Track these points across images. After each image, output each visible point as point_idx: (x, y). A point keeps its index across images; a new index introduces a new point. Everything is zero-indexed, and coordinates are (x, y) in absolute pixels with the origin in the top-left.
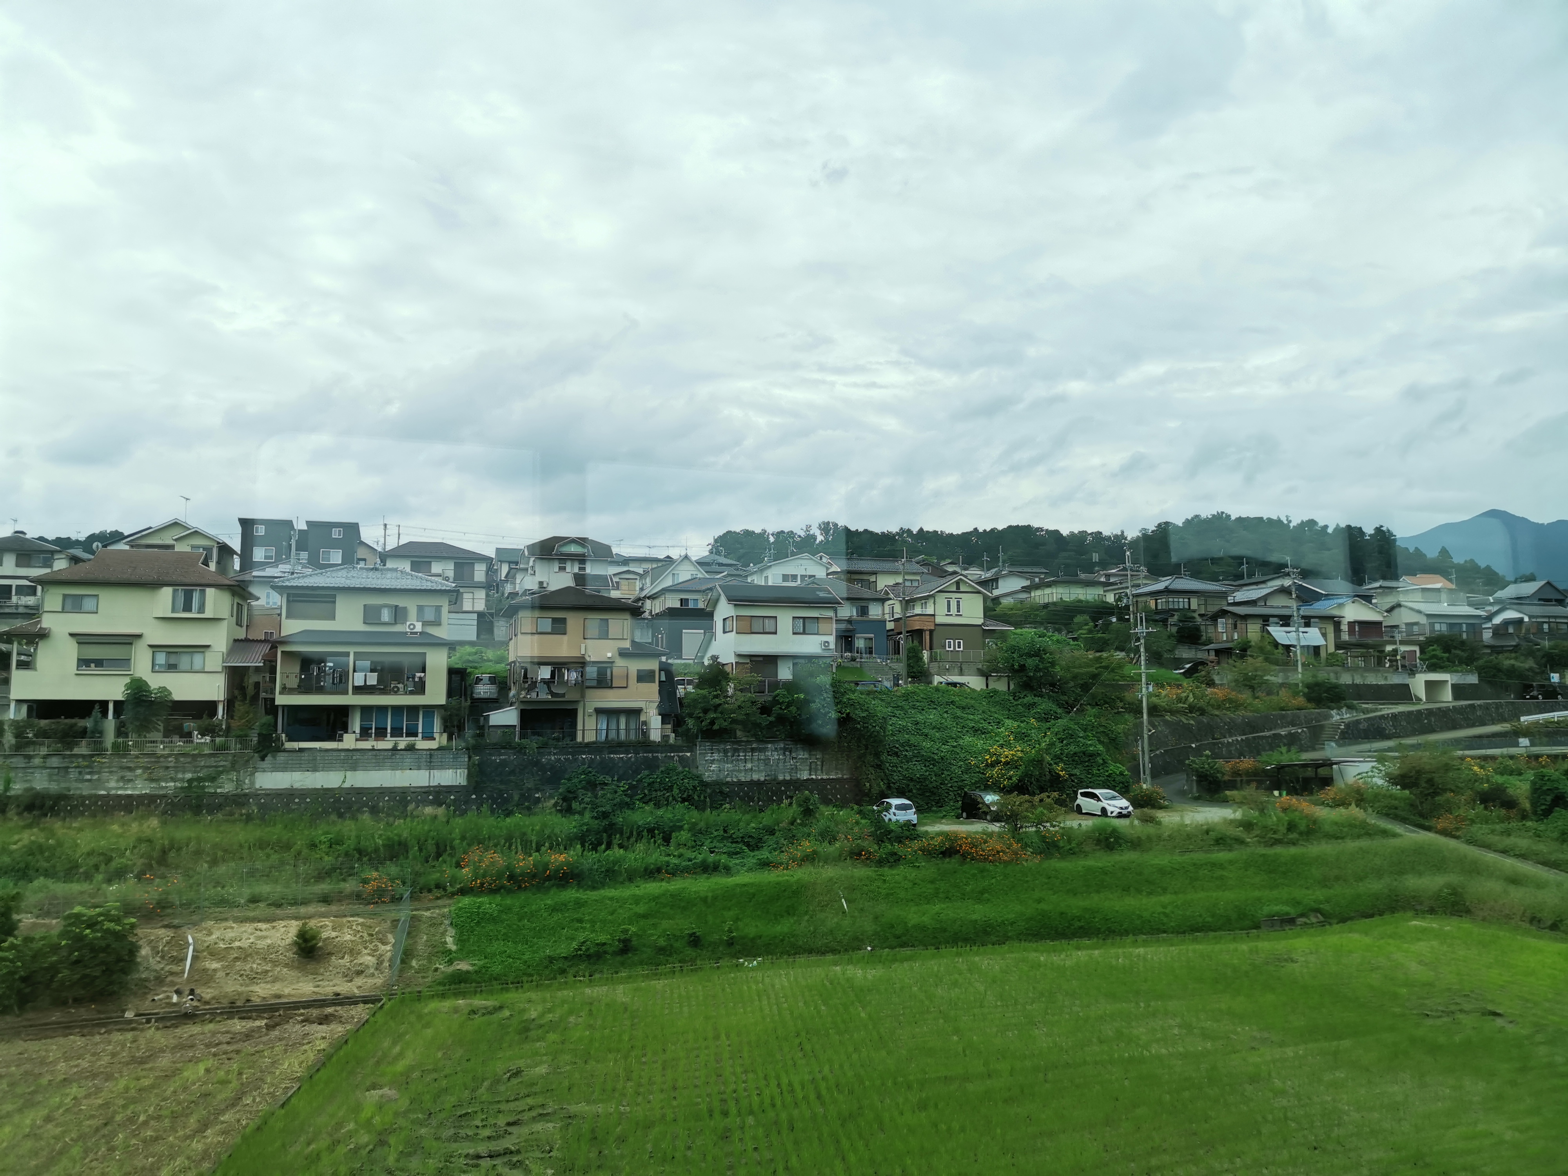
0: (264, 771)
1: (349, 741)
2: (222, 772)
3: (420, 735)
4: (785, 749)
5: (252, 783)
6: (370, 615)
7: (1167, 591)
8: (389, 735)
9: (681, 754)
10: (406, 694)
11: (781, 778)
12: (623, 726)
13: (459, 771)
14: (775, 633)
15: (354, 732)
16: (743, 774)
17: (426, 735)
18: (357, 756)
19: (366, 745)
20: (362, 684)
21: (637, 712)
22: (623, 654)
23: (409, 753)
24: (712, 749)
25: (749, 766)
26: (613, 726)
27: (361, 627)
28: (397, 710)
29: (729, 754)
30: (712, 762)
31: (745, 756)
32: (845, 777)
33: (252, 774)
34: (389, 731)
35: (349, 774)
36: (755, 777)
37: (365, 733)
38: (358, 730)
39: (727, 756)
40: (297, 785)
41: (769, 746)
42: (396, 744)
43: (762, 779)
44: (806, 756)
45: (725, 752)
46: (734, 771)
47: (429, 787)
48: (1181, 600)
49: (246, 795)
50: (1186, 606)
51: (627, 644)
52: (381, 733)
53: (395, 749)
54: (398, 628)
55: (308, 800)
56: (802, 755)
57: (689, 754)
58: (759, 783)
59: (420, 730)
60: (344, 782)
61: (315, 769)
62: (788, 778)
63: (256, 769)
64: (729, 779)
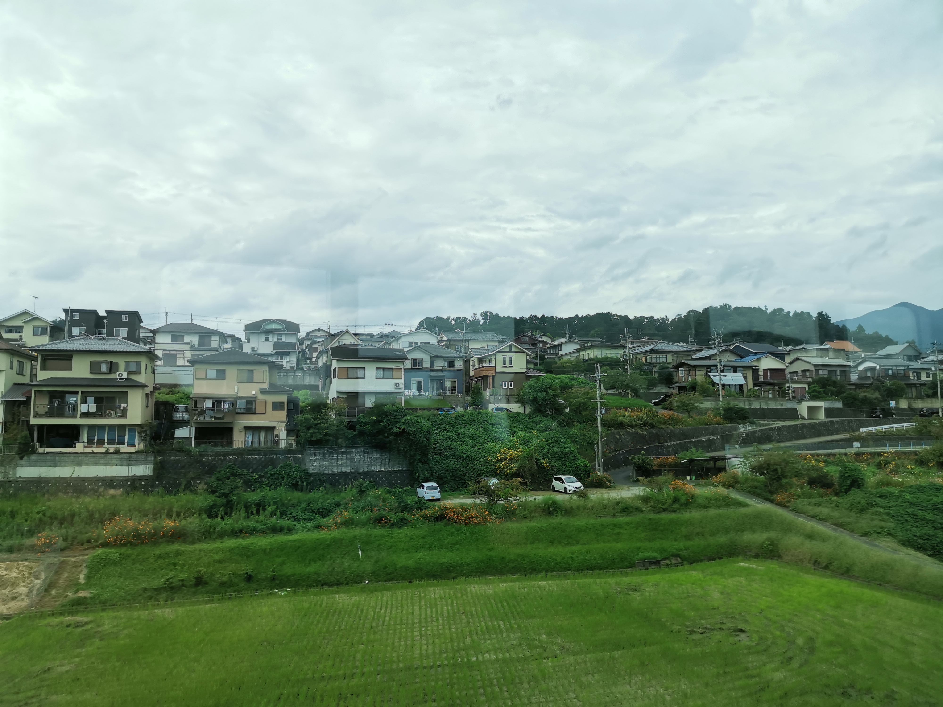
0: (22, 466)
1: (79, 447)
3: (126, 444)
4: (364, 452)
5: (15, 474)
6: (94, 368)
7: (652, 351)
8: (106, 444)
9: (295, 456)
10: (116, 417)
11: (361, 470)
12: (262, 438)
13: (147, 466)
14: (364, 378)
15: (84, 442)
16: (336, 468)
17: (129, 444)
18: (82, 457)
19: (89, 450)
20: (86, 411)
21: (272, 429)
22: (263, 392)
23: (116, 455)
24: (315, 453)
25: (340, 463)
26: (256, 438)
27: (89, 376)
28: (111, 428)
29: (327, 456)
30: (315, 460)
31: (337, 457)
32: (404, 469)
33: (14, 468)
34: (106, 441)
35: (76, 468)
36: (344, 470)
37: (90, 442)
38: (86, 441)
39: (325, 457)
40: (43, 475)
41: (354, 450)
42: (108, 449)
43: (349, 471)
44: (379, 456)
45: (324, 454)
46: (329, 466)
47: (128, 476)
48: (661, 356)
49: (10, 481)
50: (665, 360)
51: (266, 386)
52: (101, 443)
53: (107, 452)
54: (112, 376)
55: (50, 485)
56: (376, 455)
57: (300, 456)
58: (346, 474)
59: (126, 441)
60: (73, 473)
61: (55, 465)
62: (366, 470)
63: (16, 466)
64: (326, 471)
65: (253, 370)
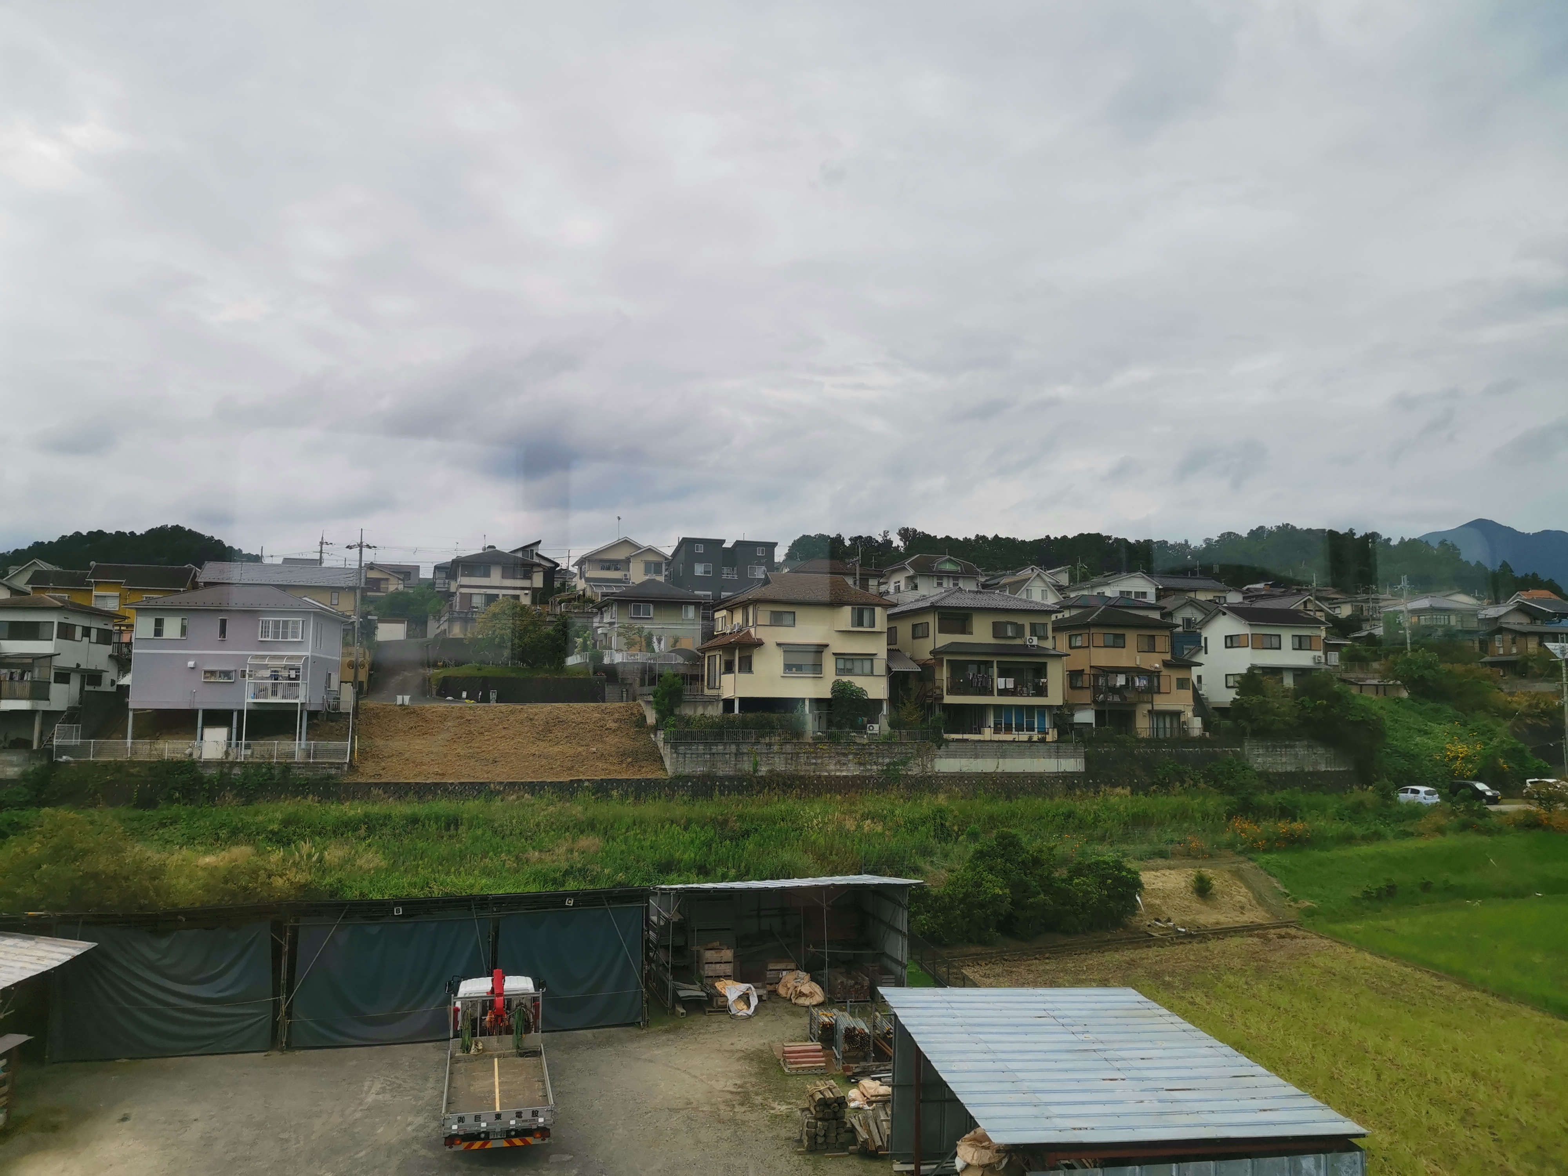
0: (941, 757)
1: (988, 734)
2: (910, 758)
3: (1036, 730)
4: (1309, 747)
5: (933, 767)
6: (998, 630)
7: (1433, 610)
8: (1014, 730)
9: (1233, 749)
10: (1028, 696)
11: (1306, 770)
12: (1168, 725)
13: (1078, 760)
14: (1280, 648)
15: (990, 727)
16: (1280, 767)
17: (1042, 730)
18: (1006, 746)
19: (1009, 737)
20: (1003, 687)
22: (1166, 664)
23: (1043, 744)
24: (1258, 746)
25: (1284, 759)
26: (1161, 725)
27: (990, 640)
28: (1020, 708)
29: (1270, 750)
30: (1258, 756)
31: (1281, 752)
32: (1351, 769)
33: (932, 760)
34: (1014, 726)
35: (1001, 760)
36: (1289, 769)
37: (998, 728)
38: (992, 726)
39: (1268, 751)
40: (965, 769)
41: (1297, 743)
42: (1030, 738)
43: (1293, 770)
44: (1323, 752)
45: (1267, 748)
46: (1274, 763)
47: (1058, 772)
49: (930, 777)
50: (1447, 622)
51: (1168, 657)
52: (1008, 729)
53: (1030, 741)
54: (1018, 642)
55: (974, 782)
56: (1321, 751)
57: (1239, 749)
58: (1291, 774)
59: (1036, 726)
60: (997, 767)
61: (977, 757)
62: (1311, 769)
63: (935, 756)
64: (1271, 770)
65: (1153, 636)
